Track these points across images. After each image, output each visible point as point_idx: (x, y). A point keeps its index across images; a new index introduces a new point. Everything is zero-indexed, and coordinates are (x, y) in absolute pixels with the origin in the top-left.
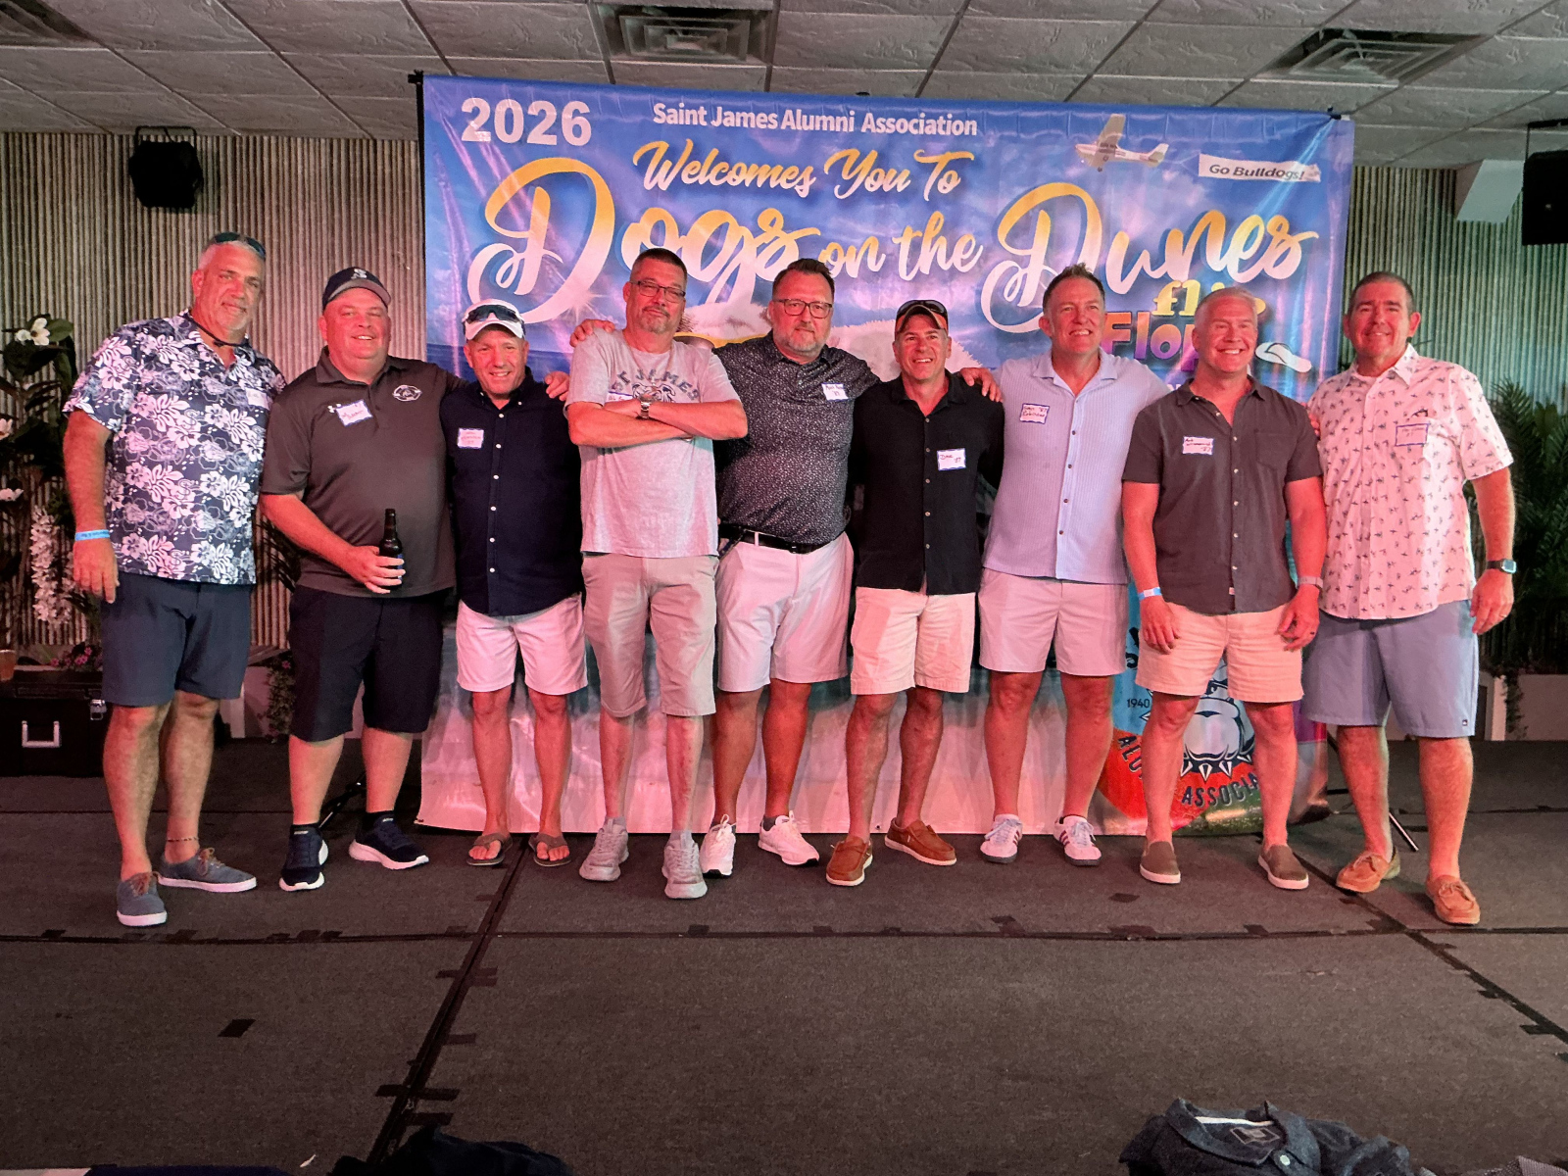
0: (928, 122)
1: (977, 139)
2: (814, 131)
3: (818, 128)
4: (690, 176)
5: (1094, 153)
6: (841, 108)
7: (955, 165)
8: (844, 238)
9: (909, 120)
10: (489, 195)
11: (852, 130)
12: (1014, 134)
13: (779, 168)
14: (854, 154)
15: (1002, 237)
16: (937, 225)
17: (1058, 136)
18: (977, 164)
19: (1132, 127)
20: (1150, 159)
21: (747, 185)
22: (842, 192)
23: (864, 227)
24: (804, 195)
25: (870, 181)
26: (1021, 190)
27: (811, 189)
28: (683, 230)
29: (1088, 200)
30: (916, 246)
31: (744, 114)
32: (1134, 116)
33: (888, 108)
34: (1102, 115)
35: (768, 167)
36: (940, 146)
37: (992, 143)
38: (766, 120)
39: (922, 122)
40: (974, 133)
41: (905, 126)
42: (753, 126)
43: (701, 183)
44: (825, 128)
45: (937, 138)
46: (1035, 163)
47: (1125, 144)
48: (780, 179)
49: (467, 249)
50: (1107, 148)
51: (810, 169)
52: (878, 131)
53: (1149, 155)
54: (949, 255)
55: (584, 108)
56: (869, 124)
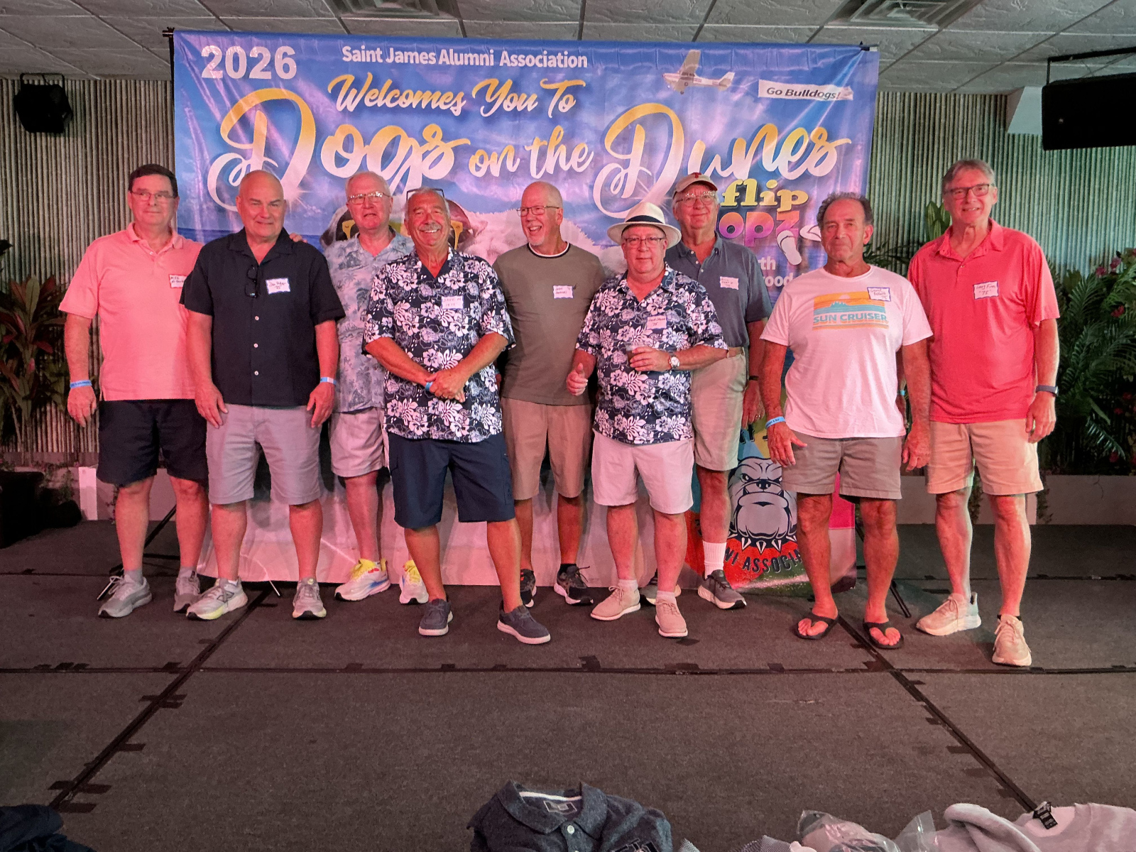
0: (550, 57)
1: (586, 70)
2: (463, 67)
3: (466, 63)
4: (371, 101)
5: (677, 80)
6: (483, 47)
7: (573, 90)
8: (488, 146)
9: (535, 57)
10: (223, 117)
11: (492, 64)
12: (616, 66)
13: (438, 94)
14: (495, 82)
15: (608, 145)
16: (559, 136)
17: (651, 67)
18: (588, 89)
19: (705, 59)
20: (720, 85)
21: (414, 106)
22: (485, 112)
23: (503, 137)
24: (457, 113)
25: (507, 103)
26: (620, 109)
27: (463, 110)
28: (367, 141)
29: (673, 115)
30: (542, 154)
31: (410, 53)
32: (707, 51)
33: (518, 48)
34: (682, 51)
35: (429, 93)
36: (560, 76)
37: (599, 72)
38: (427, 58)
39: (545, 58)
40: (585, 66)
41: (531, 61)
42: (417, 62)
43: (379, 105)
44: (472, 63)
45: (557, 70)
46: (633, 88)
47: (700, 73)
48: (439, 102)
49: (207, 156)
50: (687, 76)
51: (461, 94)
52: (512, 64)
53: (719, 81)
54: (568, 159)
55: (291, 51)
56: (505, 59)
